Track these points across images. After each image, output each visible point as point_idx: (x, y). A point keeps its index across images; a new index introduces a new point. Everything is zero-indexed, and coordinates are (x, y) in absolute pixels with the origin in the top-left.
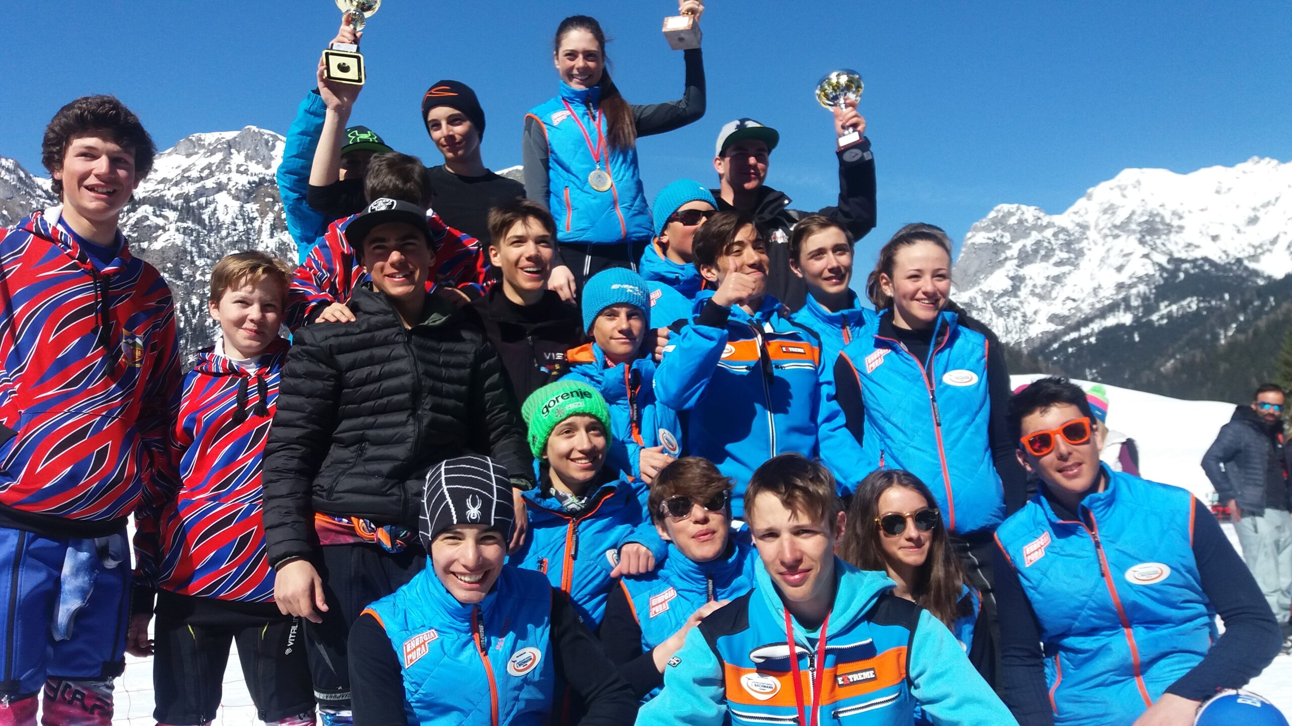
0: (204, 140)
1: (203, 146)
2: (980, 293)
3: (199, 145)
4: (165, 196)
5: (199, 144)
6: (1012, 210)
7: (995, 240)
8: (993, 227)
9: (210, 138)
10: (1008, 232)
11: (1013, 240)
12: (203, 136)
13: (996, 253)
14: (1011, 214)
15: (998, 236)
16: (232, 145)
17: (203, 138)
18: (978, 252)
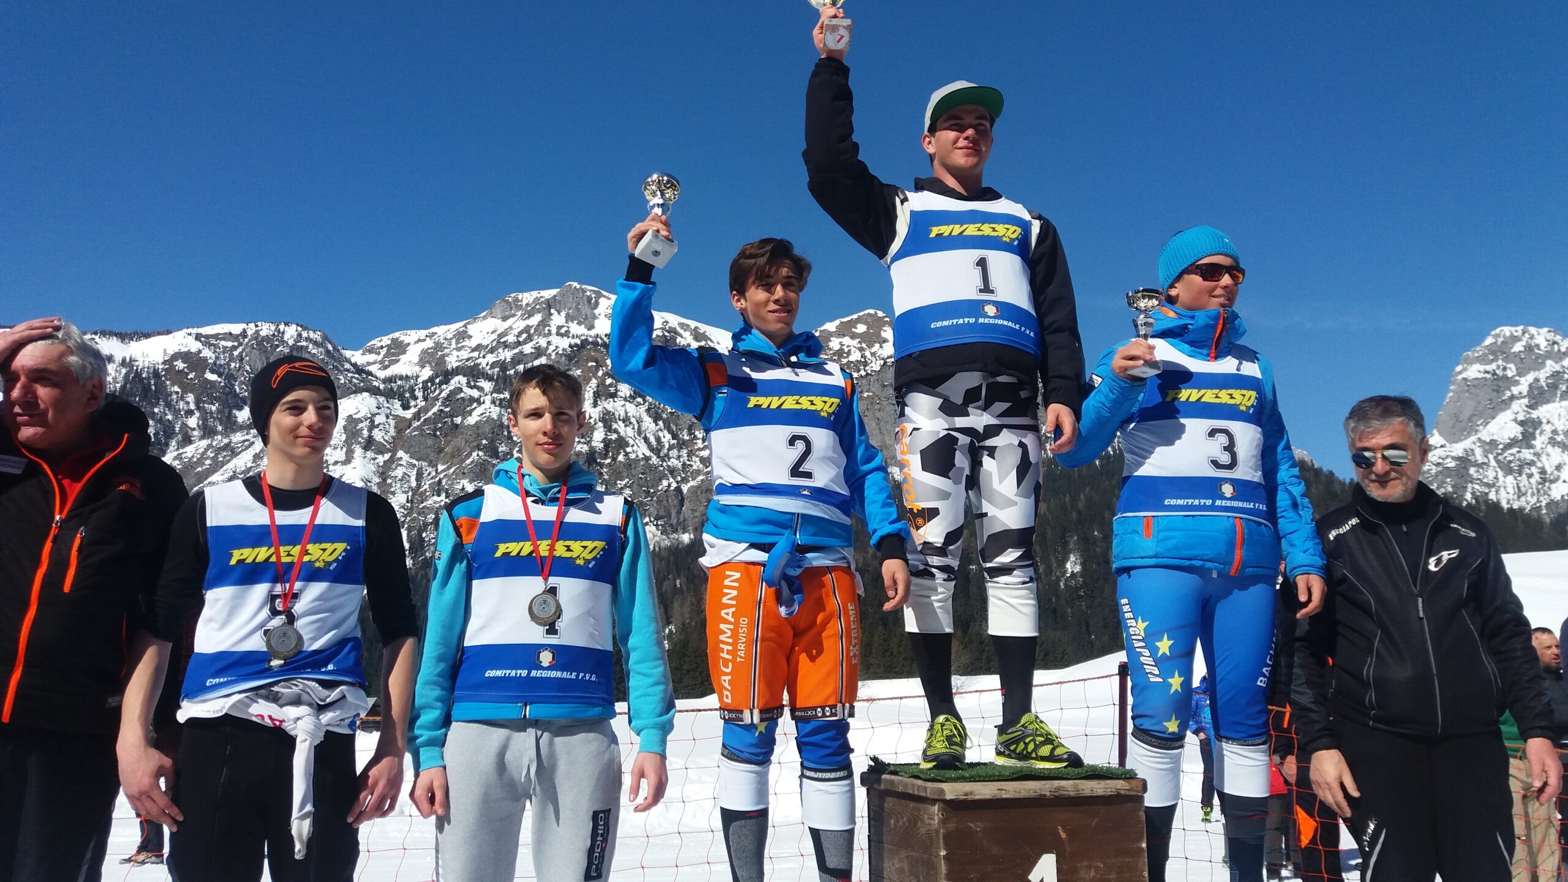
0: (522, 301)
1: (520, 307)
2: (1478, 444)
3: (516, 306)
4: (480, 364)
5: (517, 304)
6: (1516, 334)
7: (1494, 374)
8: (1491, 357)
9: (527, 298)
10: (1512, 362)
11: (1521, 374)
12: (520, 297)
13: (1498, 392)
14: (1515, 339)
15: (1498, 367)
16: (552, 305)
17: (520, 298)
18: (1473, 390)
